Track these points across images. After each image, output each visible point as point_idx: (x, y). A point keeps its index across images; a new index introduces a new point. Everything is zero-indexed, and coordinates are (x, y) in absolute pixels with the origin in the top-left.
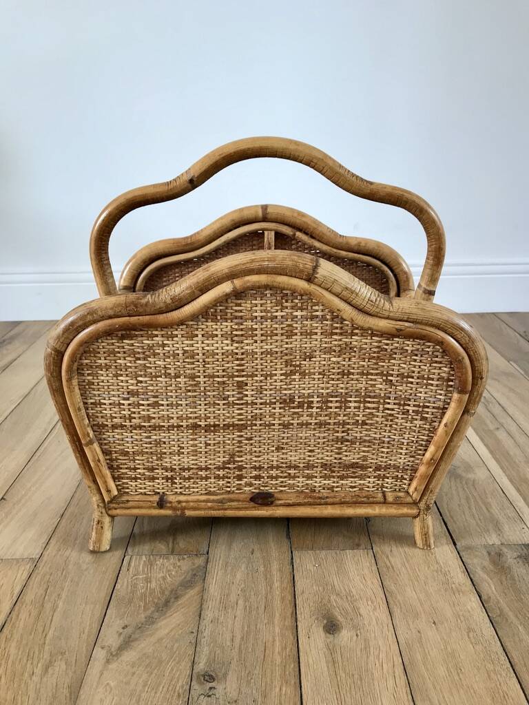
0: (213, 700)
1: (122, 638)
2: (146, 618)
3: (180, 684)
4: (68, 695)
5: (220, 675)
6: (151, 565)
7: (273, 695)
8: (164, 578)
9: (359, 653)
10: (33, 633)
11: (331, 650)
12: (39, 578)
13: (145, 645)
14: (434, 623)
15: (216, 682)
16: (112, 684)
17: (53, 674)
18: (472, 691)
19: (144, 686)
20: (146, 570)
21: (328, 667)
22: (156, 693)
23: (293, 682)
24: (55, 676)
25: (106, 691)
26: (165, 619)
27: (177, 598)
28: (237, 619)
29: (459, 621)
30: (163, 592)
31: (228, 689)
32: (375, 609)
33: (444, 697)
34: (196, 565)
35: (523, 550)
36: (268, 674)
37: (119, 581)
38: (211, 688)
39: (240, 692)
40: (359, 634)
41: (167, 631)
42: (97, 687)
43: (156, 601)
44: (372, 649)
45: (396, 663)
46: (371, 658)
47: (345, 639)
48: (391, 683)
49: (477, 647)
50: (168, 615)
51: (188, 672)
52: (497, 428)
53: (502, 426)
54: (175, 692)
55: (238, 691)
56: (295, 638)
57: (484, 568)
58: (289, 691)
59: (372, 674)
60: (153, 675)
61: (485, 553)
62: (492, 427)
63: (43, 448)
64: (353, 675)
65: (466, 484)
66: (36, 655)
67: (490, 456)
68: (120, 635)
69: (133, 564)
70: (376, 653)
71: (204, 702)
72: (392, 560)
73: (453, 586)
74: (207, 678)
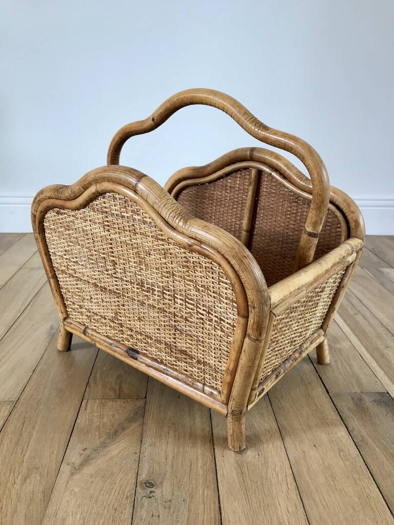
0: (152, 500)
1: (82, 457)
2: (100, 443)
3: (128, 489)
4: (42, 498)
5: (158, 483)
6: (103, 406)
7: (198, 497)
8: (113, 415)
9: (260, 467)
10: (14, 454)
11: (240, 465)
12: (17, 415)
13: (100, 462)
14: (315, 446)
15: (155, 487)
16: (76, 490)
17: (30, 483)
18: (344, 493)
19: (101, 490)
20: (99, 409)
21: (238, 477)
22: (110, 496)
23: (212, 487)
24: (32, 484)
25: (71, 495)
26: (115, 443)
27: (123, 429)
28: (169, 443)
29: (333, 445)
30: (113, 426)
31: (164, 493)
32: (271, 436)
33: (323, 497)
34: (138, 406)
35: (377, 396)
36: (194, 482)
37: (79, 417)
38: (151, 492)
39: (173, 494)
40: (260, 454)
41: (116, 452)
42: (64, 492)
43: (108, 431)
44: (270, 464)
45: (288, 474)
46: (270, 470)
47: (250, 457)
48: (284, 487)
49: (347, 463)
50: (117, 441)
51: (134, 481)
52: (356, 314)
53: (359, 312)
54: (124, 495)
55: (171, 494)
56: (212, 457)
57: (349, 409)
58: (210, 493)
59: (271, 481)
60: (107, 483)
61: (350, 398)
62: (352, 313)
63: (17, 324)
64: (257, 482)
65: (335, 351)
66: (17, 470)
67: (351, 332)
68: (81, 455)
69: (89, 405)
70: (273, 467)
71: (146, 501)
72: (283, 403)
73: (328, 421)
74: (148, 485)
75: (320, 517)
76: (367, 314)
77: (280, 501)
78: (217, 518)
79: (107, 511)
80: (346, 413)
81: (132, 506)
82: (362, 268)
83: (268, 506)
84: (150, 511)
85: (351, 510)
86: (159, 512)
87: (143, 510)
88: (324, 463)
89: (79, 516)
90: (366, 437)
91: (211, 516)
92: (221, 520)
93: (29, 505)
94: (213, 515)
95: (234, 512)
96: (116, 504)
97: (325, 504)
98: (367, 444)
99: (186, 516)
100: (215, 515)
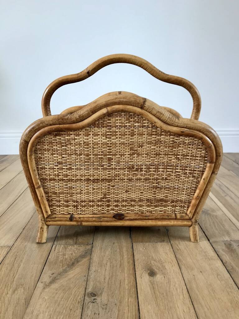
0: (95, 304)
1: (51, 278)
2: (63, 270)
3: (79, 297)
4: (24, 303)
5: (99, 294)
6: (66, 249)
7: (124, 302)
8: (72, 254)
9: (165, 284)
10: (8, 277)
11: (152, 283)
12: (12, 254)
13: (62, 281)
14: (201, 272)
15: (97, 296)
16: (46, 298)
17: (17, 293)
19: (62, 298)
20: (63, 250)
21: (151, 290)
22: (67, 301)
23: (134, 296)
25: (43, 301)
26: (72, 270)
27: (78, 262)
29: (213, 271)
30: (71, 260)
31: (103, 300)
32: (172, 266)
33: (207, 302)
34: (87, 249)
36: (122, 293)
37: (50, 255)
38: (94, 299)
39: (108, 301)
40: (165, 277)
41: (73, 276)
42: (39, 299)
43: (68, 263)
44: (172, 283)
45: (183, 288)
46: (172, 286)
47: (159, 279)
48: (181, 297)
50: (73, 269)
51: (83, 292)
52: (226, 196)
53: (228, 195)
54: (77, 301)
55: (107, 300)
56: (134, 278)
57: (223, 250)
58: (132, 300)
59: (172, 293)
60: (66, 294)
61: (223, 244)
62: (223, 195)
63: (15, 203)
64: (163, 294)
65: (213, 217)
66: (9, 285)
67: (223, 206)
68: (50, 277)
69: (57, 248)
70: (174, 284)
71: (91, 305)
72: (180, 247)
73: (209, 257)
74: (92, 295)
75: (206, 315)
76: (233, 196)
77: (178, 305)
78: (137, 315)
79: (66, 310)
80: (221, 252)
81: (82, 308)
82: (229, 170)
83: (171, 308)
84: (93, 311)
85: (226, 311)
86: (99, 311)
87: (89, 310)
88: (207, 282)
89: (47, 313)
90: (234, 266)
91: (133, 314)
92: (140, 316)
93: (16, 306)
94: (134, 314)
95: (148, 311)
96: (72, 306)
97: (208, 307)
98: (235, 271)
99: (117, 315)
100: (136, 313)
